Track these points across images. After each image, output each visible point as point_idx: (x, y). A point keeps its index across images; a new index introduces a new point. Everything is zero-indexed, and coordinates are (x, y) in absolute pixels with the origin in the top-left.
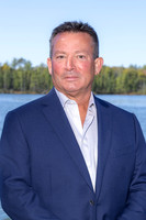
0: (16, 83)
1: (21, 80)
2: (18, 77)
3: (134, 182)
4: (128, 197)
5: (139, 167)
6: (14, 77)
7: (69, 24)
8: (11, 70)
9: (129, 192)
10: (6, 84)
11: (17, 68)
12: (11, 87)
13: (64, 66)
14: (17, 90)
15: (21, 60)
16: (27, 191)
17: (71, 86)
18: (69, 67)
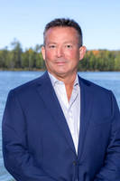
0: (38, 63)
2: (40, 59)
3: (110, 146)
4: (105, 158)
5: (115, 134)
7: (59, 20)
8: (35, 53)
9: (106, 154)
10: (31, 64)
12: (34, 66)
13: (55, 54)
16: (24, 153)
17: (61, 69)
18: (59, 55)
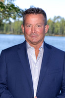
0: (56, 30)
1: (59, 29)
2: (57, 27)
6: (55, 26)
8: (53, 23)
11: (56, 21)
12: (53, 32)
14: (57, 34)
15: (59, 17)
17: (35, 40)
